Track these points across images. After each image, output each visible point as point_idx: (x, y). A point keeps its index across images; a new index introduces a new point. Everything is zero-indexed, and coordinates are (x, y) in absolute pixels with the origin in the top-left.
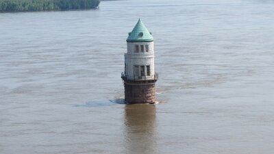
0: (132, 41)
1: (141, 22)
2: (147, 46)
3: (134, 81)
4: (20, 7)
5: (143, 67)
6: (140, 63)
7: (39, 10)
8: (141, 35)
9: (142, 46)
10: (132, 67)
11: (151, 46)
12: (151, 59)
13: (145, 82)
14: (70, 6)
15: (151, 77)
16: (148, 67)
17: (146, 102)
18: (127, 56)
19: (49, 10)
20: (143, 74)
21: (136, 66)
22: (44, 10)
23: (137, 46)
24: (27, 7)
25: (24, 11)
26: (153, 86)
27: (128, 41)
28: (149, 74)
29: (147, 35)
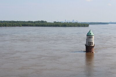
0: (88, 35)
1: (91, 30)
2: (92, 37)
3: (88, 46)
5: (91, 42)
8: (91, 34)
9: (91, 37)
11: (93, 37)
12: (93, 40)
13: (91, 46)
14: (81, 26)
16: (92, 42)
17: (91, 52)
18: (87, 40)
19: (75, 26)
20: (91, 44)
21: (89, 42)
22: (74, 26)
23: (89, 37)
24: (69, 25)
25: (68, 26)
26: (93, 48)
27: (87, 35)
28: (92, 44)
29: (92, 34)
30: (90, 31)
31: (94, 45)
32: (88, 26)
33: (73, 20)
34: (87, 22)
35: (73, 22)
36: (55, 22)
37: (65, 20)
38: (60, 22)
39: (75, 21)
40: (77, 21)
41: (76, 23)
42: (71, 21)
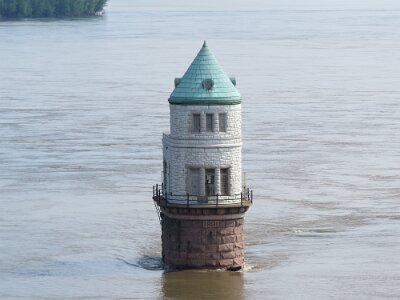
0: (185, 103)
1: (209, 53)
2: (223, 116)
3: (188, 210)
5: (211, 171)
6: (203, 161)
8: (209, 85)
9: (210, 116)
10: (182, 171)
11: (235, 114)
13: (215, 210)
15: (234, 200)
16: (226, 171)
17: (219, 266)
20: (210, 191)
21: (194, 169)
23: (197, 116)
26: (238, 223)
27: (173, 102)
28: (226, 190)
29: (223, 87)
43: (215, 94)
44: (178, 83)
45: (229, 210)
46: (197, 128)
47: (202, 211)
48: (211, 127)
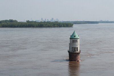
2: (77, 40)
3: (72, 53)
4: (45, 26)
5: (75, 48)
6: (74, 46)
7: (51, 27)
8: (75, 36)
9: (75, 40)
10: (71, 48)
11: (78, 40)
12: (78, 45)
13: (76, 53)
14: (63, 26)
15: (78, 52)
16: (77, 48)
17: (76, 61)
18: (70, 44)
19: (55, 27)
20: (75, 50)
21: (73, 48)
22: (53, 27)
23: (73, 40)
24: (47, 26)
25: (46, 27)
26: (78, 55)
27: (70, 39)
28: (77, 50)
29: (77, 37)
30: (74, 32)
31: (80, 51)
32: (72, 26)
33: (53, 19)
34: (71, 21)
35: (53, 21)
36: (28, 22)
37: (42, 19)
38: (35, 22)
39: (55, 20)
40: (57, 19)
41: (56, 22)
42: (49, 20)
43: (76, 37)
44: (71, 36)
45: (78, 53)
46: (73, 42)
47: (74, 53)
48: (75, 42)
